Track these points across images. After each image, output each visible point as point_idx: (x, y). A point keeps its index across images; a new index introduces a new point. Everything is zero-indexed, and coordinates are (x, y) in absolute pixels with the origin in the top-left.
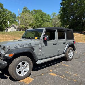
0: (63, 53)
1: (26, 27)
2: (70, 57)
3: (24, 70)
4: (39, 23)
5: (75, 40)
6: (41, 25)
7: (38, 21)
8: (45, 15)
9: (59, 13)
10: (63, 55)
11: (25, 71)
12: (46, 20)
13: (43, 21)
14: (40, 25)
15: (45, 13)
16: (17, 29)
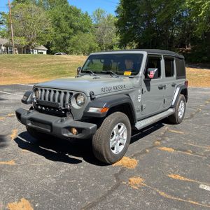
0: (171, 107)
1: (30, 44)
2: (180, 115)
3: (119, 142)
4: (63, 35)
5: (187, 80)
6: (69, 38)
7: (59, 29)
8: (77, 13)
9: (116, 11)
10: (171, 111)
11: (120, 144)
12: (81, 29)
13: (71, 31)
14: (65, 38)
15: (78, 8)
16: (3, 48)
